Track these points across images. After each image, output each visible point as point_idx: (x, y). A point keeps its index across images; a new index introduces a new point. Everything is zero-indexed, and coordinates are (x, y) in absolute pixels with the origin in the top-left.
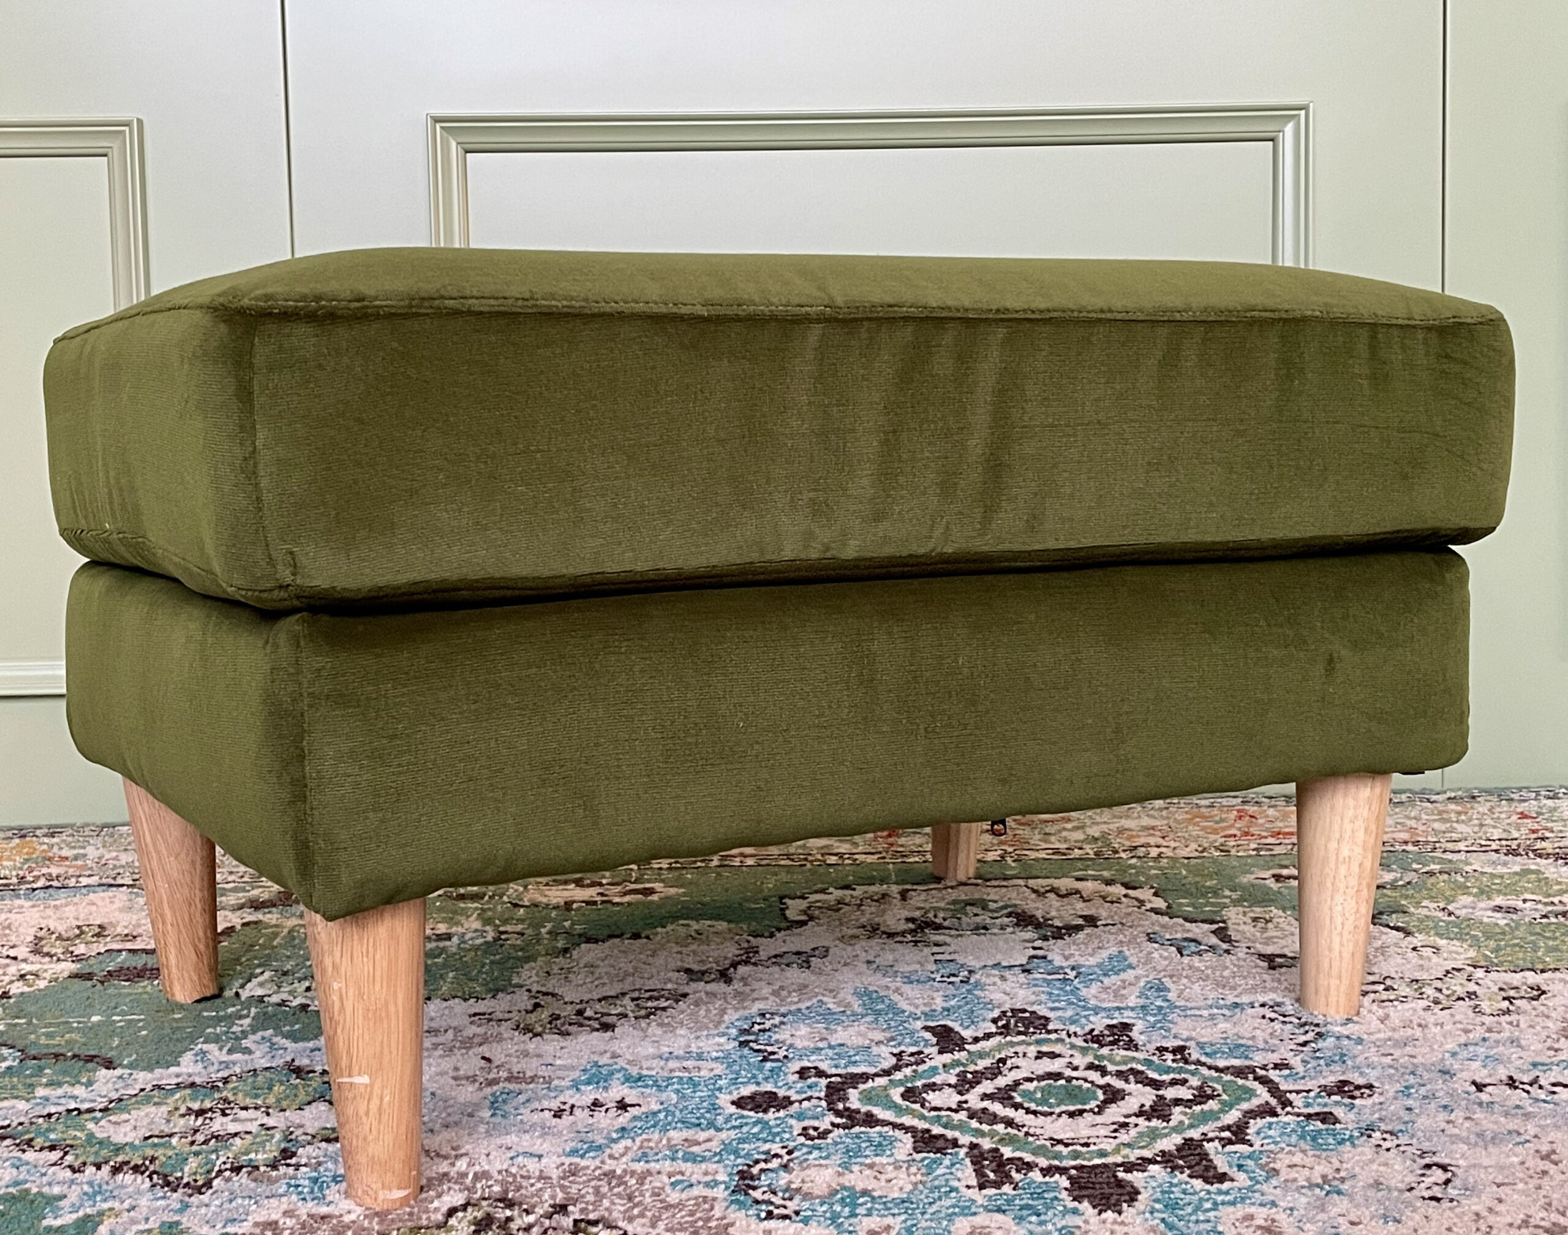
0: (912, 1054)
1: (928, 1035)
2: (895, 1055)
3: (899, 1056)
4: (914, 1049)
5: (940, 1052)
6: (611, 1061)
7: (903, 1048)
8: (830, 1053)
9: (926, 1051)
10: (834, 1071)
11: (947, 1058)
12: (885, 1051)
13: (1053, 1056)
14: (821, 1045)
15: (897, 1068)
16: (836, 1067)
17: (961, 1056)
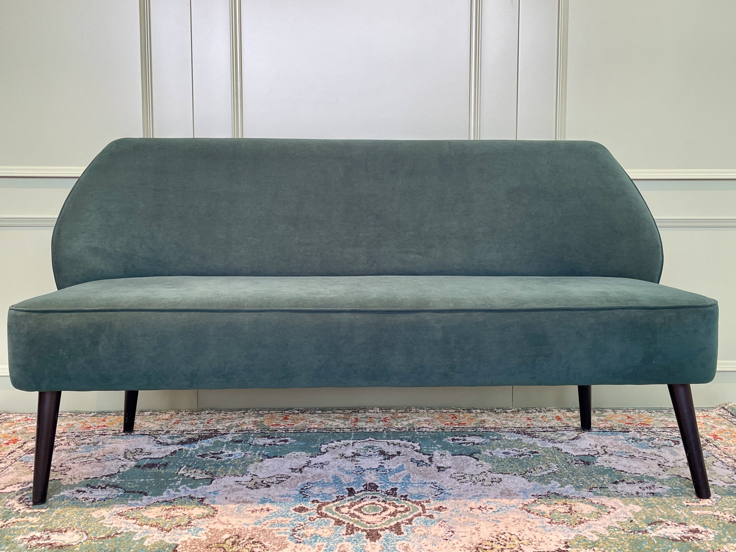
0: (341, 496)
1: (346, 491)
2: (337, 497)
3: (338, 497)
4: (342, 495)
5: (348, 496)
6: (267, 497)
7: (339, 495)
8: (321, 496)
9: (345, 496)
10: (321, 501)
11: (350, 498)
12: (335, 496)
13: (375, 497)
14: (320, 493)
15: (336, 501)
16: (322, 500)
17: (353, 497)
